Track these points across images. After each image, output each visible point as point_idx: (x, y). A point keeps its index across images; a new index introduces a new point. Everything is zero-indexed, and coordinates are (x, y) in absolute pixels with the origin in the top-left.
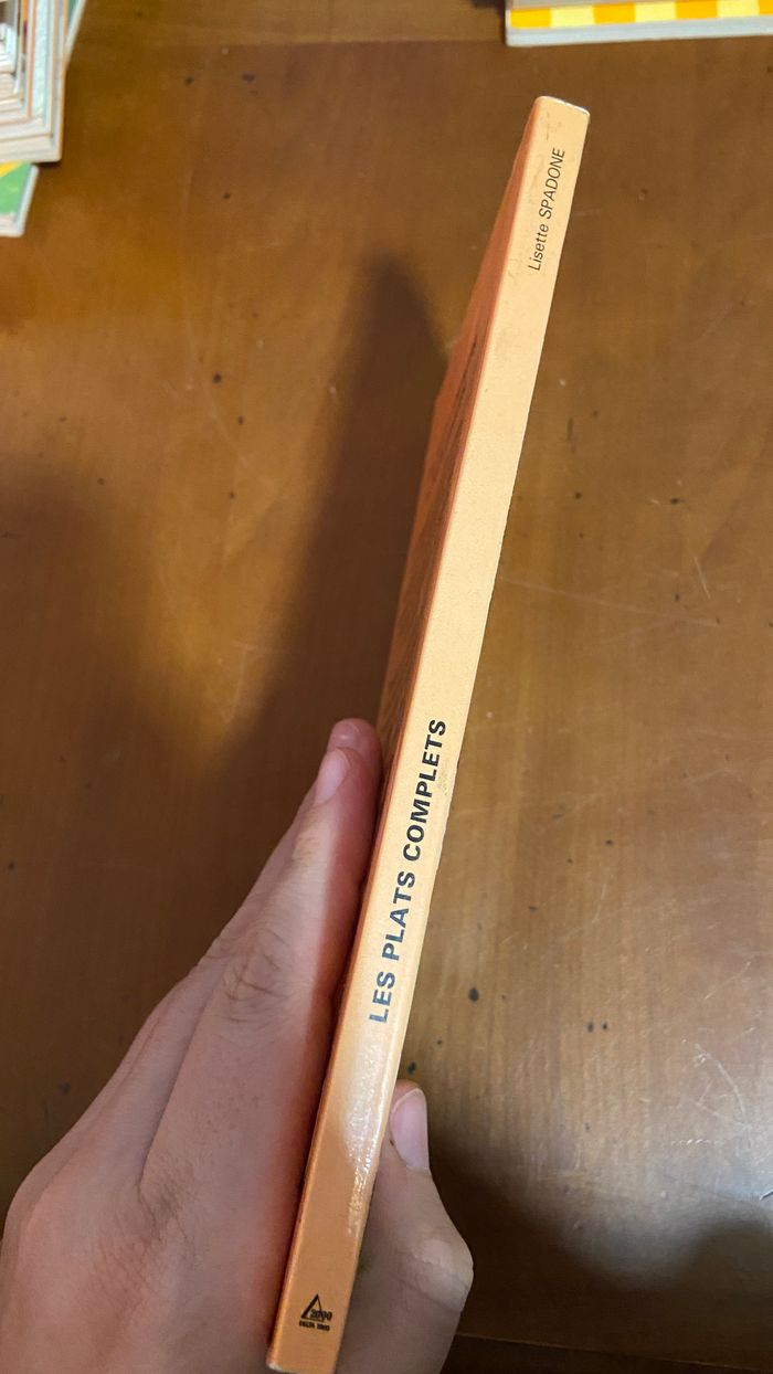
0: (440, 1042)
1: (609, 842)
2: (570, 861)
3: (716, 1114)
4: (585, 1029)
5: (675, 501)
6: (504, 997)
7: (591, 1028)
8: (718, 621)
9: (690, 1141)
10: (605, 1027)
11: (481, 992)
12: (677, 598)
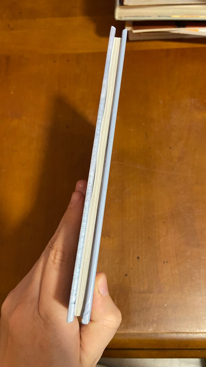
0: (132, 269)
1: (164, 222)
2: (156, 227)
3: (193, 278)
4: (163, 262)
5: (170, 148)
6: (145, 258)
7: (164, 262)
8: (182, 173)
9: (187, 285)
10: (167, 262)
11: (140, 257)
12: (173, 169)
